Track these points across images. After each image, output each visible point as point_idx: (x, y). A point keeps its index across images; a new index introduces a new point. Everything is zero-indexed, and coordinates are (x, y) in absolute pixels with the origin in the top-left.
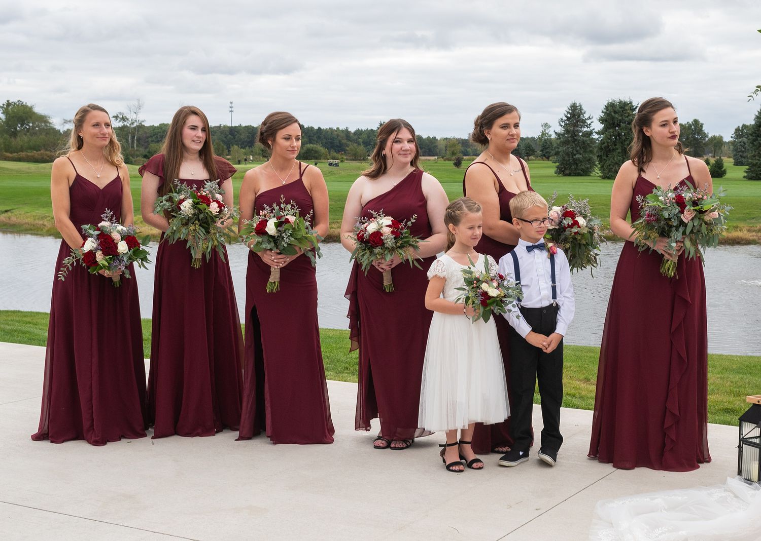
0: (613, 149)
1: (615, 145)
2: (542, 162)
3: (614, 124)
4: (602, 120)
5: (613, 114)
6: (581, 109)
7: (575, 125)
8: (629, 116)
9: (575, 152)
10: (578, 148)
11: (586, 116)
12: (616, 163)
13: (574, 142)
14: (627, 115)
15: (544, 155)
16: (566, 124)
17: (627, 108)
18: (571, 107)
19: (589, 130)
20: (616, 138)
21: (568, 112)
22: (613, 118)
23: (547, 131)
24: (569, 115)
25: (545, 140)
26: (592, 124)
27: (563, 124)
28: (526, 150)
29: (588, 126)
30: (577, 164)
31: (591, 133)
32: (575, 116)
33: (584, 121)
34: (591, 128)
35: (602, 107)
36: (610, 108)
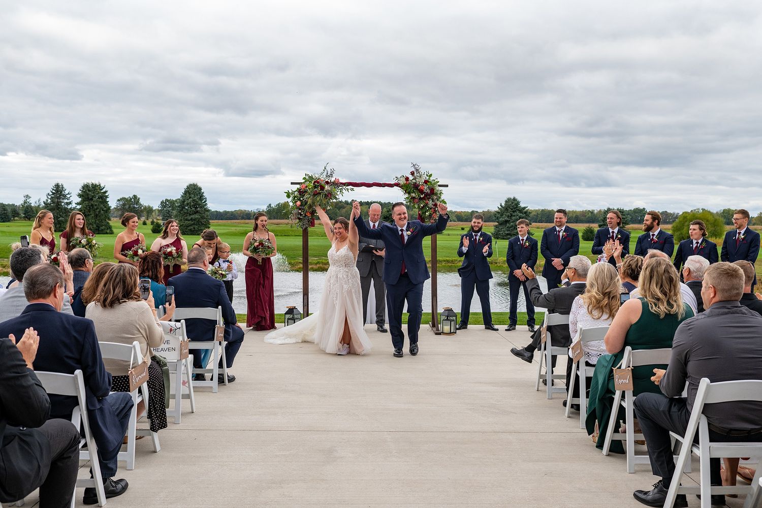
0: (88, 215)
1: (90, 212)
2: (25, 221)
3: (88, 198)
4: (80, 196)
5: (87, 192)
6: (63, 188)
7: (59, 198)
8: (99, 193)
9: (59, 216)
10: (61, 214)
11: (67, 192)
12: (91, 224)
13: (58, 209)
14: (97, 192)
15: (27, 217)
16: (52, 197)
17: (97, 188)
18: (55, 186)
19: (68, 201)
20: (90, 208)
21: (53, 189)
22: (88, 194)
23: (28, 200)
24: (54, 192)
25: (27, 207)
26: (71, 198)
27: (50, 197)
28: (13, 213)
29: (68, 199)
30: (61, 224)
31: (70, 203)
32: (58, 191)
33: (65, 196)
34: (70, 200)
35: (80, 187)
36: (85, 188)
